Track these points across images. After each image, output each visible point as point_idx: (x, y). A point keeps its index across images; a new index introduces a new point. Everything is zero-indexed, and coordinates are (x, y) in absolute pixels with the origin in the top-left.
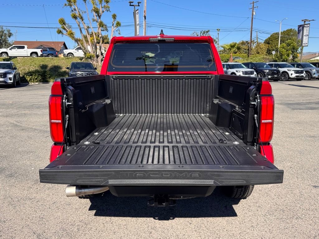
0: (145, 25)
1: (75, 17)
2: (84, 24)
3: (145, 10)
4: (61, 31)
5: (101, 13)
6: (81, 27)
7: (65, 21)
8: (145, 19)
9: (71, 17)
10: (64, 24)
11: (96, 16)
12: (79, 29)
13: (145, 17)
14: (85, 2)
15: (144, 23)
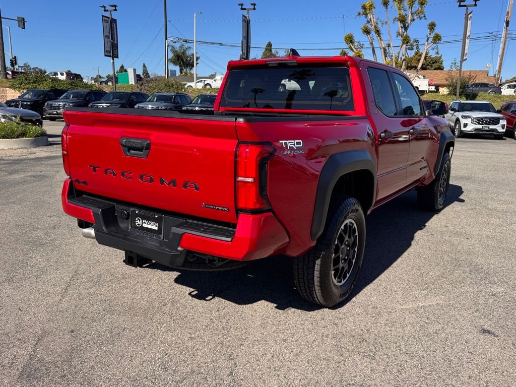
0: (506, 36)
1: (367, 32)
3: (509, 11)
4: (346, 54)
5: (409, 22)
6: (375, 47)
7: (354, 38)
8: (507, 25)
9: (361, 31)
10: (351, 43)
11: (402, 27)
12: (371, 49)
13: (507, 23)
14: (387, 8)
15: (503, 32)
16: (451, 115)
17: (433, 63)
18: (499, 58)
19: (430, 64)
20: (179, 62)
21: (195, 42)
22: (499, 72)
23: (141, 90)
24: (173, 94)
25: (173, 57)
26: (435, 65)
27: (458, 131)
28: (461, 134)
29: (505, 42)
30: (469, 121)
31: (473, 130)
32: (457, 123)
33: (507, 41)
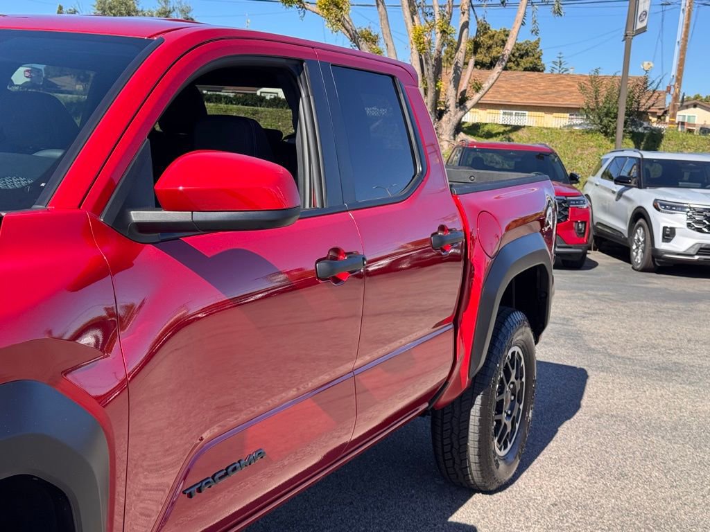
16: (614, 197)
17: (521, 56)
18: (677, 49)
22: (679, 81)
26: (525, 62)
27: (643, 252)
28: (653, 261)
29: (689, 11)
30: (679, 221)
31: (692, 252)
32: (640, 225)
33: (695, 9)
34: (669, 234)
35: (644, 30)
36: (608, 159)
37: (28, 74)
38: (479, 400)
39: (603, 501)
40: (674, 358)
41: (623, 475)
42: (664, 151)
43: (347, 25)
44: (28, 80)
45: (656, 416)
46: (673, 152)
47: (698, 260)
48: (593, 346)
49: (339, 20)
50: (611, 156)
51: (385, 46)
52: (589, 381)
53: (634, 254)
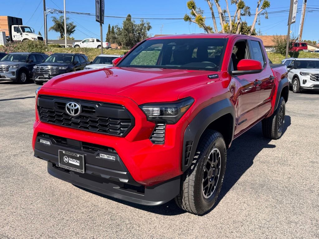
0: (305, 10)
2: (218, 6)
4: (189, 18)
7: (196, 4)
8: (306, 1)
10: (193, 8)
12: (211, 14)
15: (303, 7)
18: (300, 26)
19: (246, 32)
20: (60, 30)
21: (65, 12)
22: (301, 36)
23: (6, 50)
24: (28, 53)
25: (54, 26)
27: (297, 87)
28: (300, 90)
29: (304, 14)
30: (308, 78)
31: (312, 87)
32: (296, 80)
33: (306, 13)
34: (305, 82)
35: (294, 22)
36: (284, 61)
37: (107, 44)
38: (275, 117)
39: (303, 141)
40: (312, 113)
41: (306, 136)
42: (300, 58)
43: (204, 26)
44: (107, 46)
45: (311, 125)
46: (302, 58)
47: (313, 89)
48: (289, 111)
49: (202, 24)
50: (285, 60)
51: (215, 31)
52: (291, 118)
53: (294, 88)
